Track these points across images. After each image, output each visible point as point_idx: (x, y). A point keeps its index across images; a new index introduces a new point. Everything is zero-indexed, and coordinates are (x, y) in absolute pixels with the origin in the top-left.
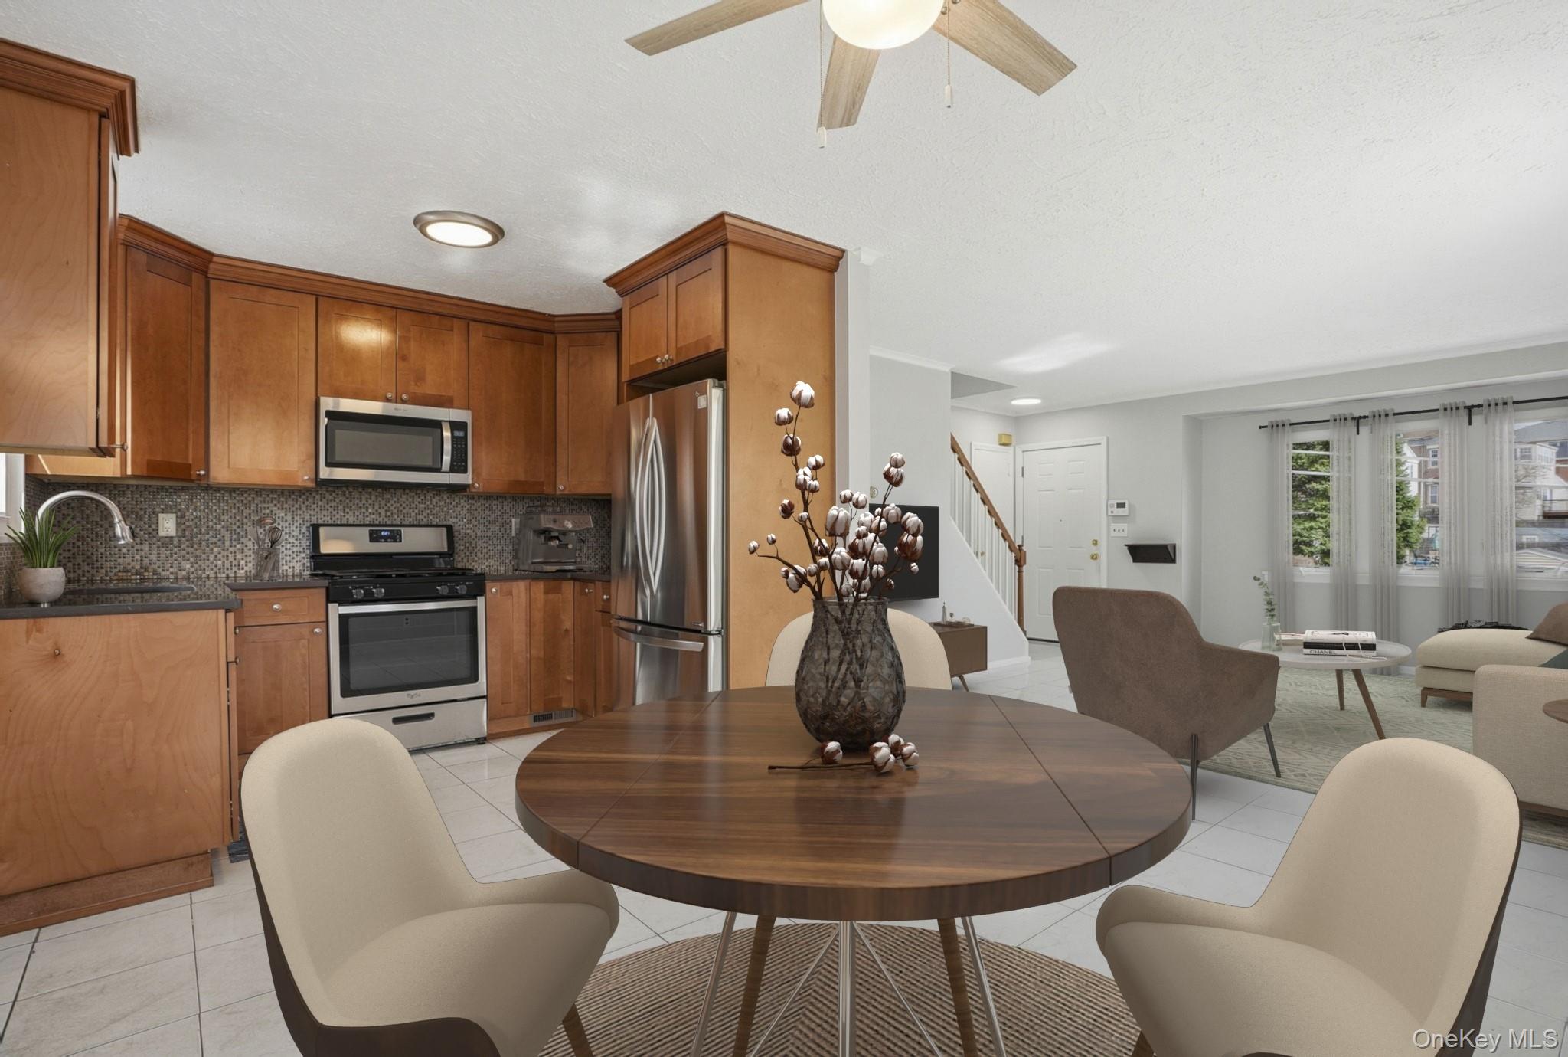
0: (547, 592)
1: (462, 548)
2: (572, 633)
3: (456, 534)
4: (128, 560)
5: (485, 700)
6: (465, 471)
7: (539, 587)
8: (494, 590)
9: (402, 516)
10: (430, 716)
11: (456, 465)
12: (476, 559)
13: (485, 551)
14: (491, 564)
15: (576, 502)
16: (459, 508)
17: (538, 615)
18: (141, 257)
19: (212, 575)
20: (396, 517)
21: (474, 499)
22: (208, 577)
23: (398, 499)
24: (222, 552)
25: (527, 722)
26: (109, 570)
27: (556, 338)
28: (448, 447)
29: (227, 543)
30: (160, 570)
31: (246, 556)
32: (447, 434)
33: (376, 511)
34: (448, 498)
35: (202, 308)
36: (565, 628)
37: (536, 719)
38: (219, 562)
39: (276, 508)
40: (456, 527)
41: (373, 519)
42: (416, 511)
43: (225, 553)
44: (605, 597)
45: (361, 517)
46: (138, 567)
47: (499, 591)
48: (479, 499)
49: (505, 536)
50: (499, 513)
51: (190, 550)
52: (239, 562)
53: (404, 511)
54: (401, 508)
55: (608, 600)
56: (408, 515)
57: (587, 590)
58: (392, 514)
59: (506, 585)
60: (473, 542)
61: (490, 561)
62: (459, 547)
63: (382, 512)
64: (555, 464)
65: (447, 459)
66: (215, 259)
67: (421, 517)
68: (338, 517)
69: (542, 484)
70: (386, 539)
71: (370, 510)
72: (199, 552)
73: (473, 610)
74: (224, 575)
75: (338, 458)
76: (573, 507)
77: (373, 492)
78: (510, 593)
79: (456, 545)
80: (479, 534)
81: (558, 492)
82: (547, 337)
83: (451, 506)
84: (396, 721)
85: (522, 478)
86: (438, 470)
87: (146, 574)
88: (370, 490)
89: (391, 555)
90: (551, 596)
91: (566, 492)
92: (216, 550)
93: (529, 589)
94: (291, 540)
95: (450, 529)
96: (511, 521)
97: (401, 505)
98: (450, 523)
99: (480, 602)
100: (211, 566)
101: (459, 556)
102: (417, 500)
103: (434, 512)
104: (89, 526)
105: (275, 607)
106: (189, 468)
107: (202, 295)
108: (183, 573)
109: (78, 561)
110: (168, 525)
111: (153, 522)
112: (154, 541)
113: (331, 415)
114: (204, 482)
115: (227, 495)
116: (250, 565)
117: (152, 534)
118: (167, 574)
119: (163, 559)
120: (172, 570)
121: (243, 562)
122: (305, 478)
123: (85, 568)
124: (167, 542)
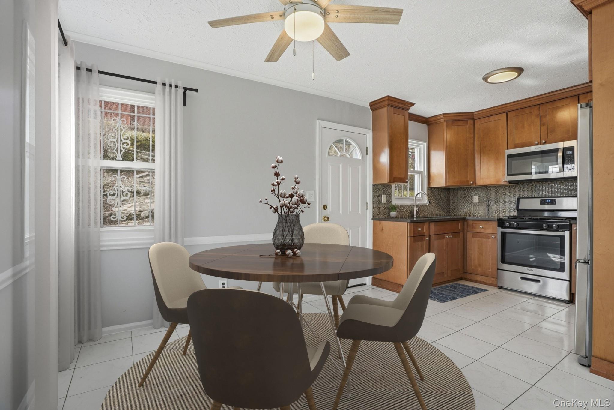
4: (467, 210)
5: (568, 282)
10: (538, 281)
18: (450, 122)
28: (560, 160)
31: (498, 209)
32: (560, 154)
33: (547, 190)
35: (472, 130)
39: (507, 192)
41: (543, 195)
45: (539, 194)
46: (469, 212)
51: (481, 207)
66: (474, 113)
68: (531, 195)
70: (548, 203)
72: (484, 208)
73: (562, 237)
75: (512, 173)
84: (522, 278)
87: (470, 214)
88: (544, 183)
94: (513, 204)
99: (567, 234)
104: (458, 200)
105: (481, 226)
106: (468, 181)
107: (472, 126)
108: (480, 214)
109: (456, 210)
110: (476, 199)
111: (472, 198)
112: (472, 204)
113: (509, 156)
114: (475, 185)
115: (492, 188)
116: (499, 213)
117: (472, 202)
118: (475, 214)
119: (475, 210)
120: (477, 213)
121: (496, 211)
122: (503, 181)
123: (457, 212)
124: (475, 205)
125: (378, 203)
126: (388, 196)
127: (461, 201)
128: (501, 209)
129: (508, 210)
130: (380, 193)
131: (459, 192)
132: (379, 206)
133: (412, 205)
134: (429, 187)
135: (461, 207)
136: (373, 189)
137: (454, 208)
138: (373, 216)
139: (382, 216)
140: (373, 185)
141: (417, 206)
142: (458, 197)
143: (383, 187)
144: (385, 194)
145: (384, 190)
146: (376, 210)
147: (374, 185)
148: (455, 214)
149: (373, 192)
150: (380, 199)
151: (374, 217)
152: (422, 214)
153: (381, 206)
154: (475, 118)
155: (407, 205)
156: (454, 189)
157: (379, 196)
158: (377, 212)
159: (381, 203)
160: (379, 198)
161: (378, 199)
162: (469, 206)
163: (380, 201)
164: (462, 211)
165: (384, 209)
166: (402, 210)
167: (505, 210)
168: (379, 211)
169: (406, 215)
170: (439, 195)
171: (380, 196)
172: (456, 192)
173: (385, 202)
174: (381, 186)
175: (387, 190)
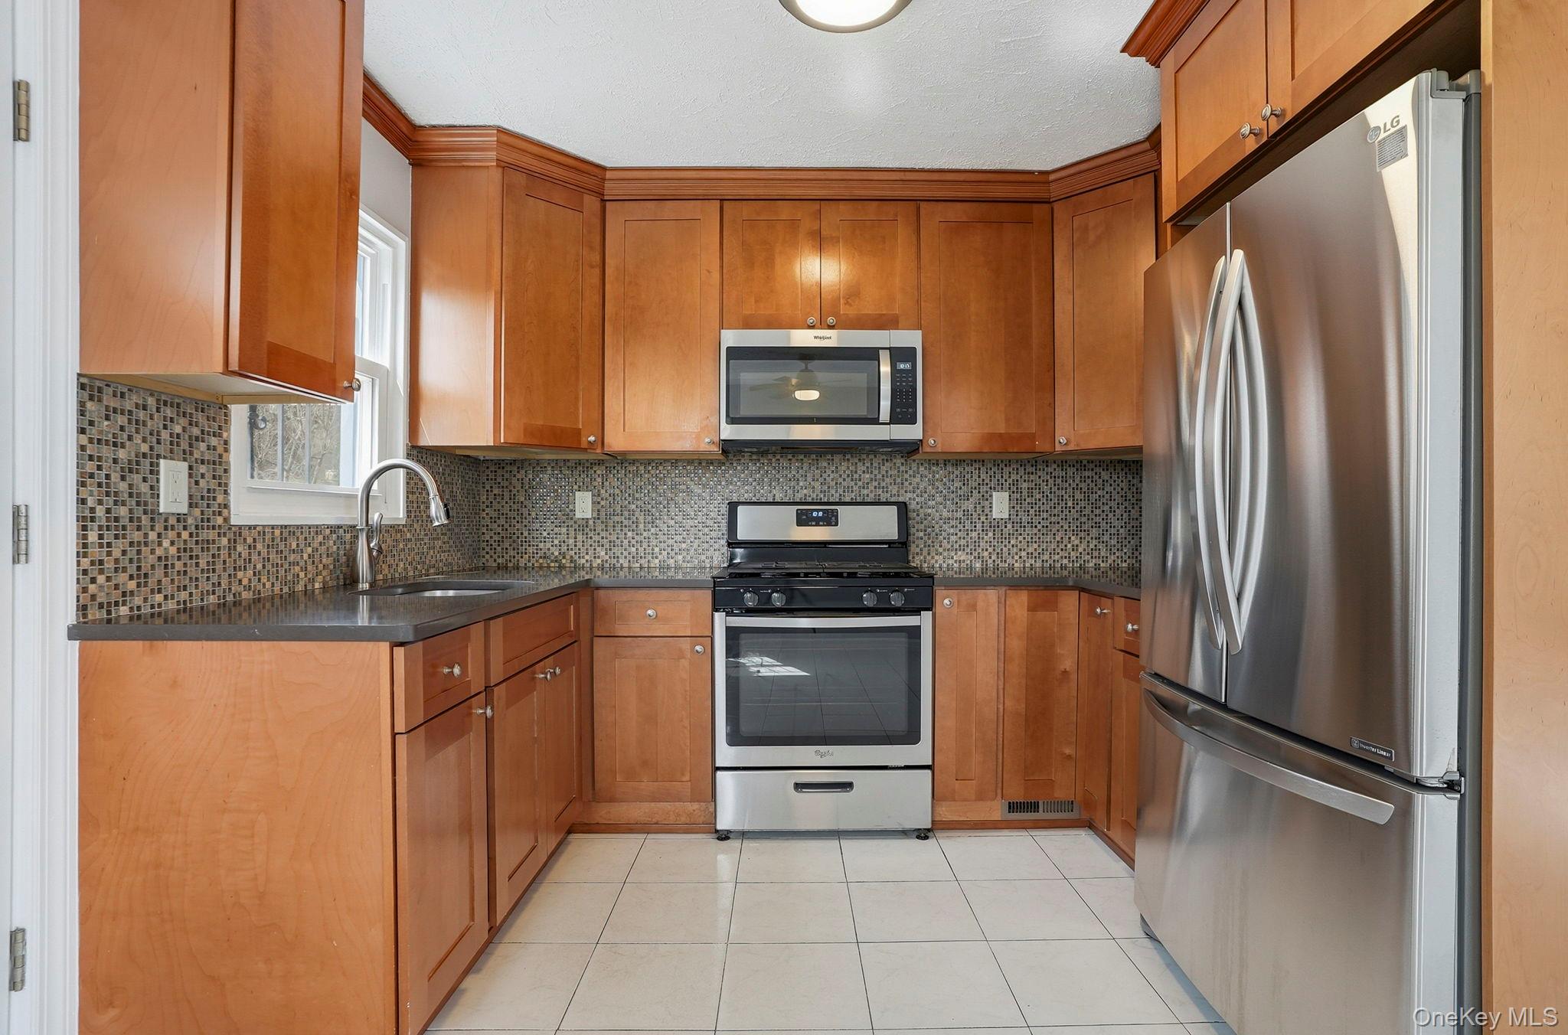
0: (1032, 608)
1: (921, 534)
2: (1074, 677)
3: (912, 515)
4: (549, 545)
5: (929, 772)
6: (913, 421)
7: (1019, 602)
8: (947, 601)
9: (841, 491)
10: (847, 786)
11: (899, 413)
12: (941, 550)
13: (953, 538)
14: (962, 559)
15: (1091, 466)
16: (917, 480)
17: (1017, 645)
18: (520, 179)
19: (626, 565)
20: (833, 492)
21: (938, 464)
22: (622, 568)
23: (837, 468)
24: (636, 537)
25: (996, 810)
26: (531, 555)
27: (1052, 209)
28: (886, 388)
29: (641, 526)
30: (576, 557)
31: (660, 542)
32: (885, 369)
33: (810, 481)
34: (902, 464)
35: (598, 239)
36: (1062, 668)
37: (1013, 807)
38: (634, 549)
39: (692, 483)
40: (913, 506)
41: (805, 495)
42: (860, 484)
43: (638, 538)
44: (1130, 627)
45: (790, 492)
46: (556, 553)
47: (956, 604)
48: (945, 465)
49: (983, 518)
50: (975, 484)
51: (603, 534)
52: (653, 550)
53: (845, 484)
54: (840, 480)
55: (1136, 632)
56: (849, 489)
57: (1098, 610)
58: (829, 487)
59: (968, 595)
60: (937, 526)
61: (959, 553)
62: (917, 533)
63: (817, 485)
64: (1053, 405)
65: (885, 404)
66: (608, 175)
67: (865, 492)
68: (764, 494)
69: (1032, 437)
70: (818, 522)
71: (801, 484)
72: (613, 538)
73: (914, 632)
74: (638, 565)
75: (744, 412)
76: (1087, 473)
77: (805, 460)
78: (973, 607)
79: (913, 531)
80: (945, 514)
81: (1058, 448)
82: (1039, 211)
83: (906, 476)
84: (799, 786)
85: (1001, 428)
86: (875, 421)
87: (564, 561)
88: (802, 457)
89: (824, 544)
90: (1040, 615)
91: (1071, 447)
92: (630, 534)
93: (1003, 603)
94: (710, 523)
95: (903, 509)
96: (991, 496)
97: (841, 476)
98: (901, 499)
99: (925, 620)
100: (625, 553)
101: (917, 546)
102: (861, 468)
103: (883, 484)
104: (515, 507)
105: (650, 612)
106: (578, 433)
107: (597, 221)
108: (599, 561)
109: (506, 544)
110: (583, 505)
111: (570, 502)
112: (571, 523)
113: (734, 353)
114: (599, 451)
115: (642, 468)
116: (665, 553)
117: (569, 515)
118: (583, 561)
119: (580, 544)
120: (587, 557)
121: (657, 550)
122: (707, 440)
123: (512, 553)
124: (583, 525)
125: (123, 511)
126: (203, 469)
127: (525, 511)
128: (671, 542)
129: (695, 545)
130: (145, 448)
131: (519, 476)
132: (137, 536)
133: (339, 527)
134: (413, 447)
135: (526, 534)
136: (82, 412)
137: (496, 538)
138: (82, 609)
139: (159, 598)
140: (82, 387)
141: (371, 532)
142: (513, 497)
143: (169, 412)
144: (185, 456)
145: (178, 429)
146: (109, 565)
147: (90, 387)
148: (500, 561)
149: (82, 431)
150: (144, 488)
151: (95, 614)
152: (386, 571)
153: (152, 536)
154: (611, 191)
155: (318, 529)
156: (500, 464)
157: (130, 469)
158: (122, 578)
159: (154, 514)
160: (136, 478)
161: (123, 486)
162: (557, 530)
163: (146, 504)
164: (531, 550)
165: (173, 550)
166: (292, 558)
167: (684, 546)
168: (132, 569)
169: (312, 581)
170: (447, 483)
171: (146, 464)
172: (507, 476)
173: (184, 509)
174: (151, 401)
175: (196, 431)
